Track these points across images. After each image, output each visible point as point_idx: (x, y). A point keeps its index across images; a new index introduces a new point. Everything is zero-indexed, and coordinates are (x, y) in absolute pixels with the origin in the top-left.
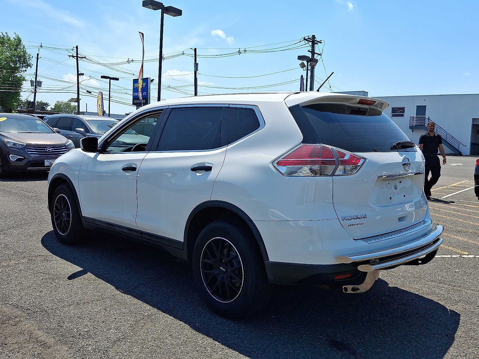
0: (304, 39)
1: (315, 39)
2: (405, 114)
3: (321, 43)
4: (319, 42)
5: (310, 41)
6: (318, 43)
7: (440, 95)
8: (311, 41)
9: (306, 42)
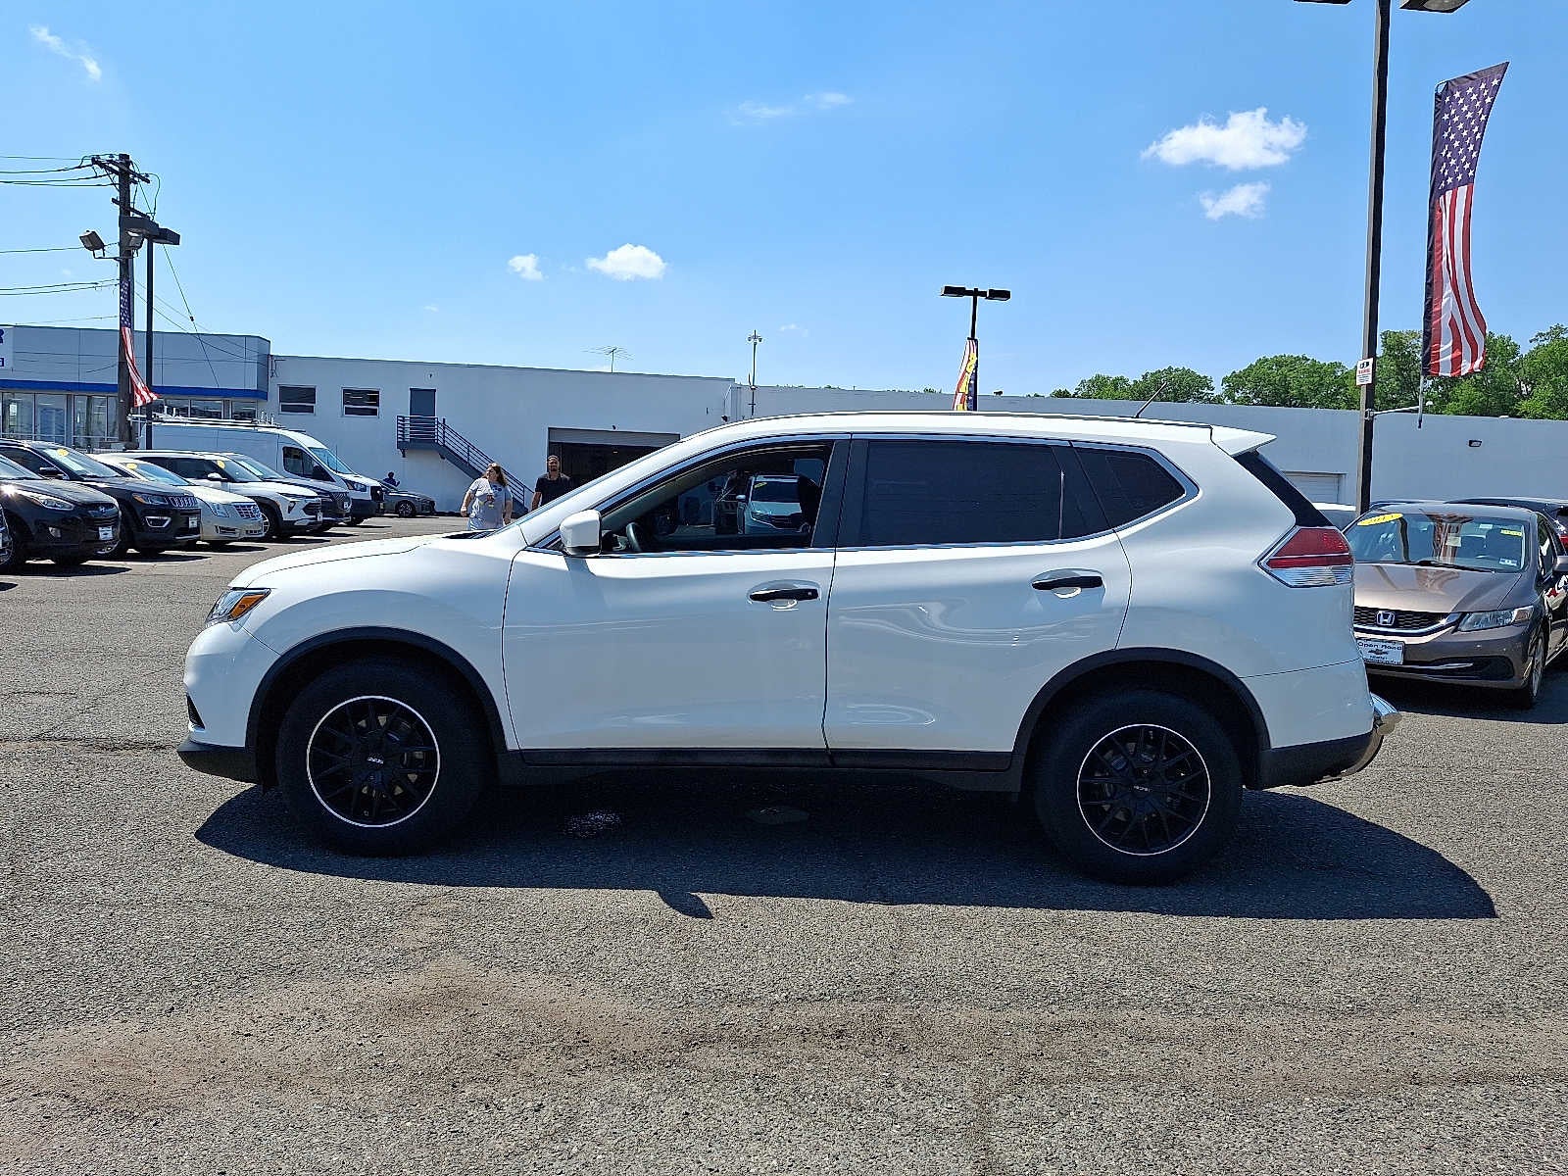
0: (95, 161)
1: (131, 167)
2: (380, 409)
3: (148, 182)
4: (140, 176)
5: (114, 171)
6: (136, 179)
7: (469, 366)
8: (117, 169)
9: (101, 171)
